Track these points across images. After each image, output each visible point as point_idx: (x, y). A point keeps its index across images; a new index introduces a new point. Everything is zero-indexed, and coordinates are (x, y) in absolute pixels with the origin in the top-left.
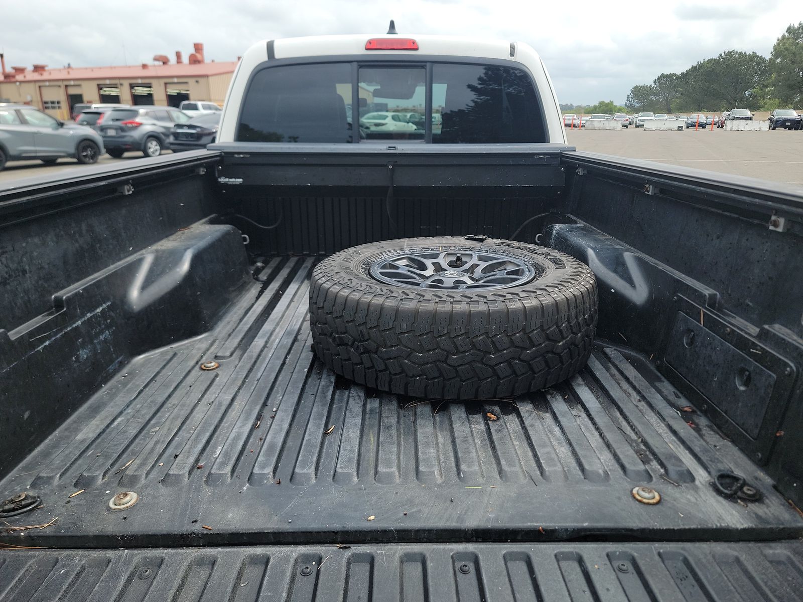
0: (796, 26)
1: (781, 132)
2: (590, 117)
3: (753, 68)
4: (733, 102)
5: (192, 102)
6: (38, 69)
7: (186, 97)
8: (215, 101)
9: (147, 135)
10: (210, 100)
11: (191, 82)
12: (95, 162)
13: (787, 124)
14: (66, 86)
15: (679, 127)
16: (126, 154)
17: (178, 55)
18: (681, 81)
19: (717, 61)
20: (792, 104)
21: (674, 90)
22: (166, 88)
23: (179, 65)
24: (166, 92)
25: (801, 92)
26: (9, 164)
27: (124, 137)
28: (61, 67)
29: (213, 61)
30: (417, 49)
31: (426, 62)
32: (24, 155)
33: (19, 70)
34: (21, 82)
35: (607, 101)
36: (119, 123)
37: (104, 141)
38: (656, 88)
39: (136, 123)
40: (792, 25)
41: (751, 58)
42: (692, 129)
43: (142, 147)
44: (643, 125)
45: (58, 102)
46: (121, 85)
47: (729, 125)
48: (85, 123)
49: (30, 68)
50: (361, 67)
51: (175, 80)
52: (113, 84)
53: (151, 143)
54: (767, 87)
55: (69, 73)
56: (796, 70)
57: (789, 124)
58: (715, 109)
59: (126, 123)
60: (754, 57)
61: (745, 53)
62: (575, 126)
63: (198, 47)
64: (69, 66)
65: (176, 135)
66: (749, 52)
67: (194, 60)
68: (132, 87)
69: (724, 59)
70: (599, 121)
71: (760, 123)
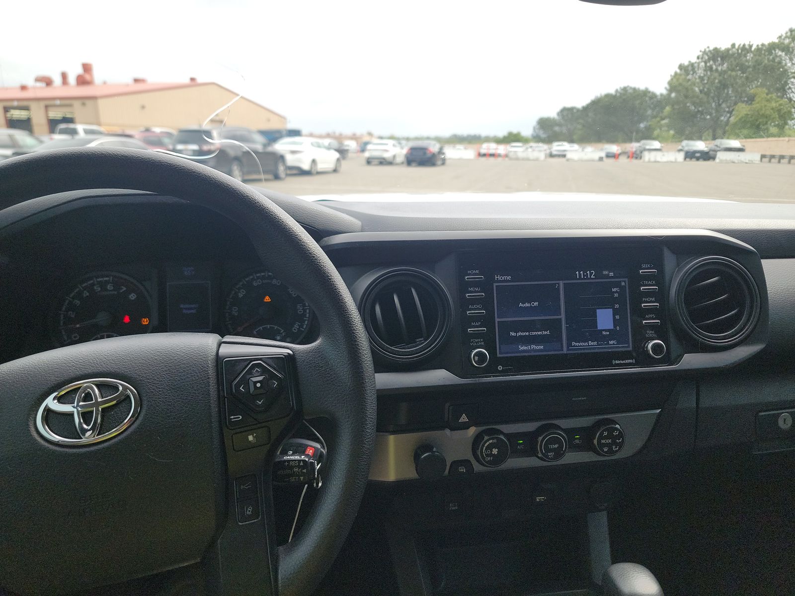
0: (686, 64)
3: (646, 102)
5: (71, 126)
7: (69, 120)
10: (99, 124)
11: (77, 104)
13: (697, 155)
15: (599, 158)
17: (64, 76)
18: (582, 114)
19: (614, 95)
21: (576, 122)
22: (47, 112)
23: (65, 86)
24: (47, 116)
29: (104, 82)
38: (559, 120)
40: (683, 63)
41: (643, 93)
47: (646, 156)
51: (58, 102)
54: (663, 119)
57: (700, 155)
61: (638, 89)
63: (87, 68)
66: (642, 88)
67: (82, 81)
68: (7, 109)
69: (620, 94)
71: (672, 154)
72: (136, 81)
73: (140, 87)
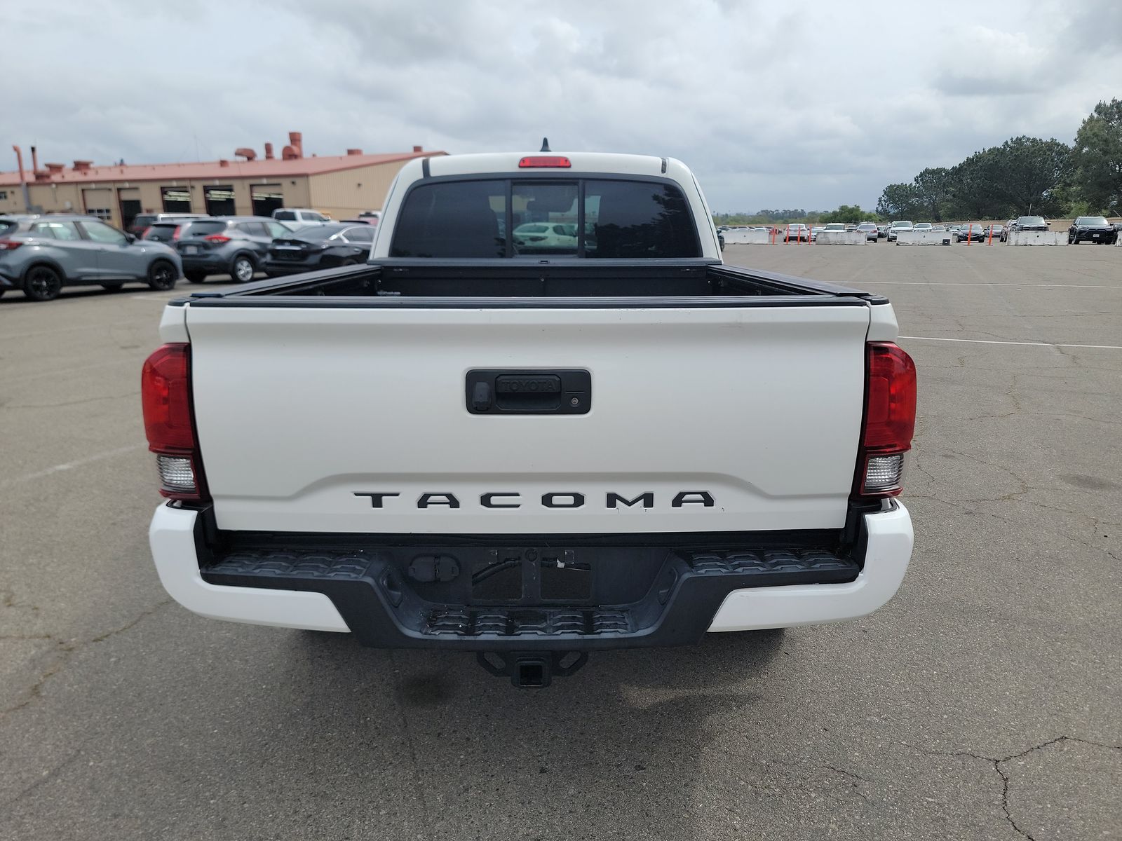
0: (1108, 103)
1: (1087, 247)
2: (825, 228)
3: (1052, 160)
4: (1026, 207)
5: (289, 210)
6: (80, 166)
7: (278, 203)
8: (318, 208)
9: (236, 254)
10: (310, 207)
11: (286, 183)
12: (171, 288)
13: (1094, 236)
14: (119, 190)
15: (944, 241)
16: (209, 278)
17: (268, 148)
18: (952, 179)
19: (1001, 150)
20: (1105, 208)
21: (943, 191)
22: (251, 192)
23: (269, 161)
24: (252, 197)
25: (1119, 193)
26: (65, 290)
27: (207, 255)
28: (111, 164)
29: (314, 155)
30: (569, 167)
31: (578, 179)
32: (84, 279)
33: (56, 168)
34: (58, 184)
35: (851, 206)
36: (201, 239)
37: (183, 262)
38: (919, 187)
39: (223, 238)
40: (1102, 102)
41: (1048, 146)
42: (964, 243)
43: (230, 269)
44: (895, 238)
45: (108, 211)
46: (193, 187)
47: (1014, 238)
48: (156, 238)
49: (70, 165)
50: (514, 184)
51: (265, 181)
52: (182, 187)
53: (242, 264)
54: (1070, 185)
55: (122, 172)
56: (1111, 163)
57: (1098, 236)
58: (1001, 216)
59: (211, 239)
60: (1053, 145)
61: (1040, 140)
62: (803, 239)
63: (295, 138)
64: (122, 163)
65: (275, 253)
66: (1046, 139)
67: (289, 155)
68: (207, 190)
69: (1011, 148)
70: (837, 232)
71: (1057, 235)
72: (350, 152)
73: (354, 160)
